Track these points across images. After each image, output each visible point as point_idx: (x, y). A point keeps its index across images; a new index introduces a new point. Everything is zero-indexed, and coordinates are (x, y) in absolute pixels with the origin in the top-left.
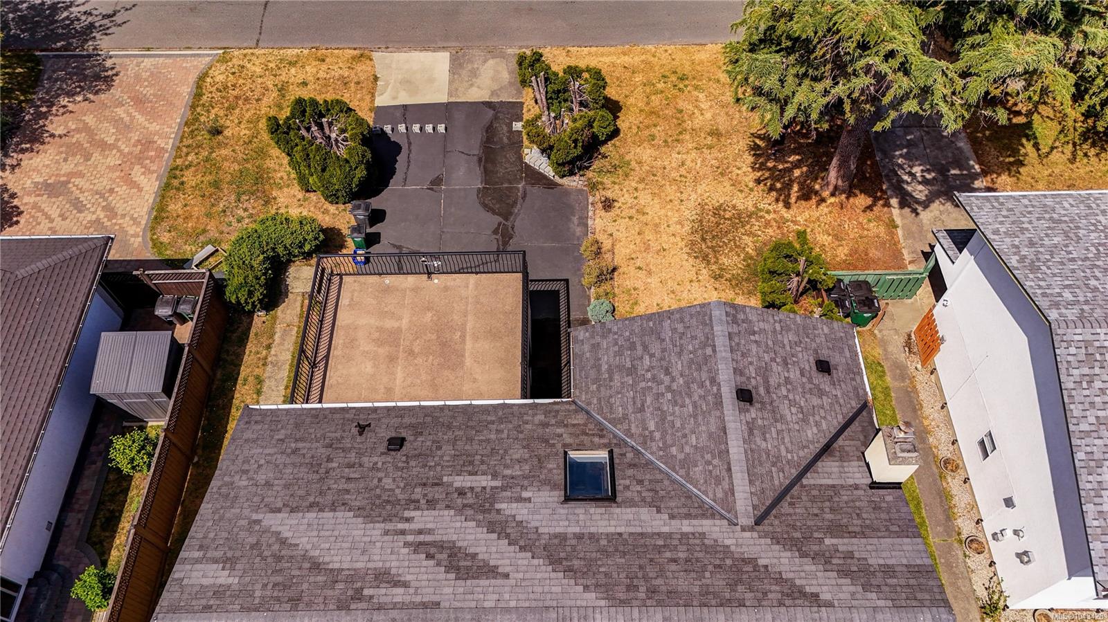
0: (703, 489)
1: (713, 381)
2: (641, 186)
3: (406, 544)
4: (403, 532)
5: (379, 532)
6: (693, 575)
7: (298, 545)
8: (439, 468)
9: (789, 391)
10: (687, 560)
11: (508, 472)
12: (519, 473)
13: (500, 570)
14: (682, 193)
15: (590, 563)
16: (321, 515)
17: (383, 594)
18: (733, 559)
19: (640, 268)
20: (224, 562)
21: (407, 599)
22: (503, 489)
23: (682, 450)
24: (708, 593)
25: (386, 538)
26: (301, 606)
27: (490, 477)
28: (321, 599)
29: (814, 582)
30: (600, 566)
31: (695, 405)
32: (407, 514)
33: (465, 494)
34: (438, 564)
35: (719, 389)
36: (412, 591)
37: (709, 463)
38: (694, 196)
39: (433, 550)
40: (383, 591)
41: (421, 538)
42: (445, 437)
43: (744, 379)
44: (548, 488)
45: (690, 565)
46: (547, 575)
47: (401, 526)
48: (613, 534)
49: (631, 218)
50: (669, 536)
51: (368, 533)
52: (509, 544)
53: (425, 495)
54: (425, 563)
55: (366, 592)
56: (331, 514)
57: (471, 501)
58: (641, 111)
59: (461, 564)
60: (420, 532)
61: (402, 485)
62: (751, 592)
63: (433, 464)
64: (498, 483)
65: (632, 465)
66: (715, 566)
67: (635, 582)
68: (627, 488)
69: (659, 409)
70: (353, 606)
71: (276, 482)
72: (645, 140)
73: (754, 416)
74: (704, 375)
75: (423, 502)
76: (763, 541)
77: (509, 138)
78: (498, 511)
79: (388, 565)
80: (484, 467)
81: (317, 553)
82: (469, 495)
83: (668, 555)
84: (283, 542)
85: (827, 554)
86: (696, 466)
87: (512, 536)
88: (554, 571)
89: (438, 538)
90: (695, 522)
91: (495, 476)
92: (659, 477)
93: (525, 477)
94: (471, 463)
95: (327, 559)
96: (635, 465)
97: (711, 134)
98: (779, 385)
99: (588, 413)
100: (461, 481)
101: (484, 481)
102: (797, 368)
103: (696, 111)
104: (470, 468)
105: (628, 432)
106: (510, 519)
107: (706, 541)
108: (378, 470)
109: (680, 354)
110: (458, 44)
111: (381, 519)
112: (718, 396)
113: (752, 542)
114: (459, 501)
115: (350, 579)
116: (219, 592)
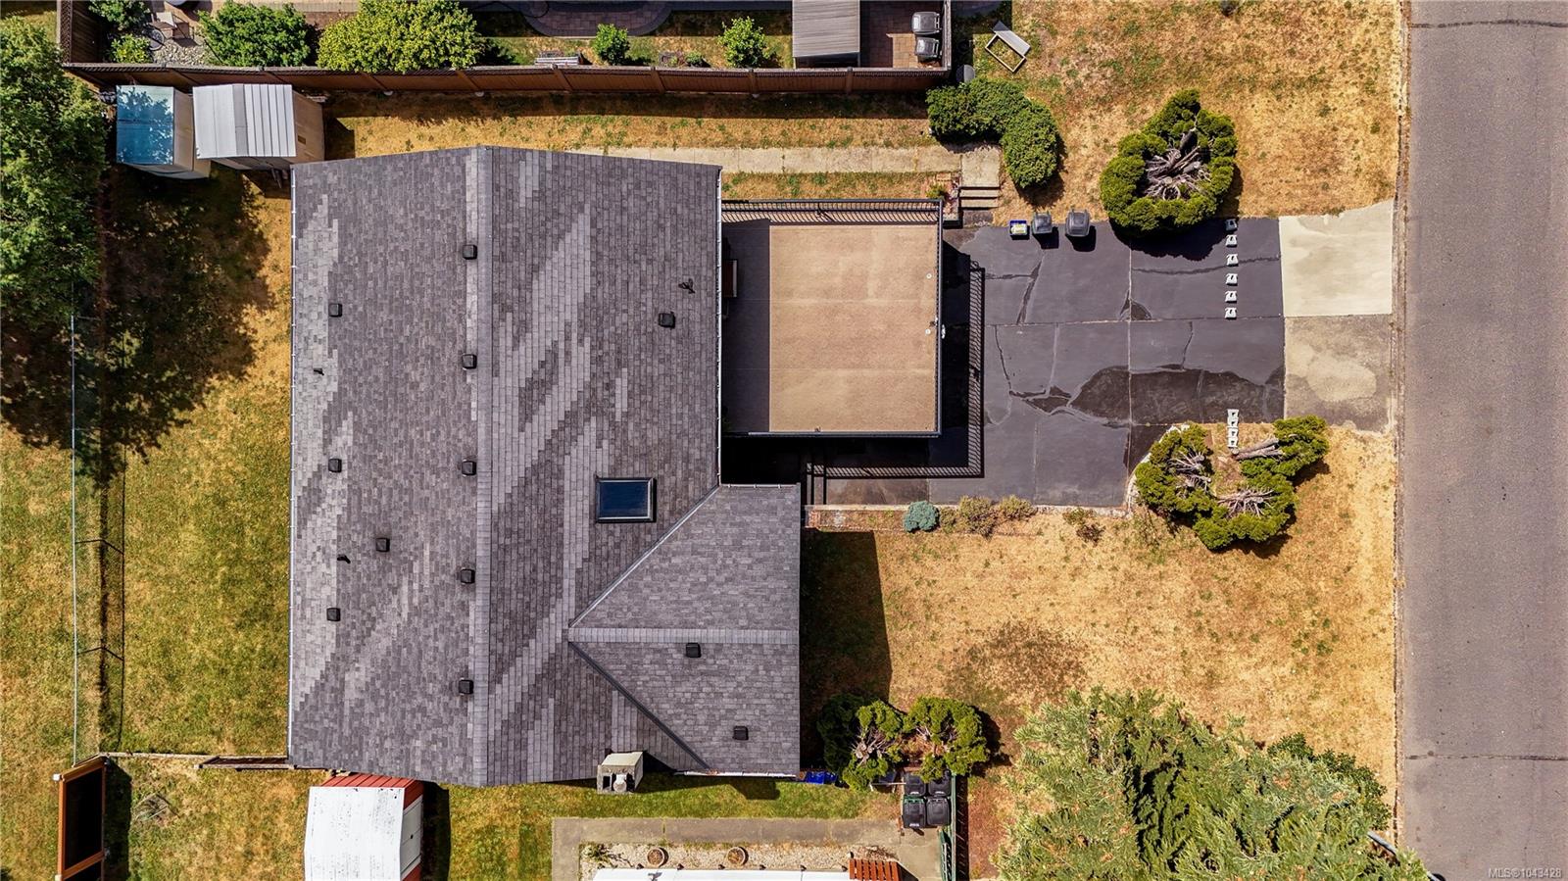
0: (607, 601)
1: (710, 623)
2: (1120, 575)
3: (555, 344)
4: (567, 338)
5: (568, 317)
6: (520, 584)
7: (557, 249)
8: (637, 363)
9: (708, 694)
10: (535, 581)
11: (631, 426)
12: (630, 436)
13: (528, 424)
14: (1107, 626)
15: (534, 499)
16: (588, 264)
17: (508, 327)
18: (536, 619)
19: (987, 564)
20: (540, 191)
21: (502, 350)
22: (613, 424)
23: (647, 586)
24: (503, 594)
25: (562, 325)
26: (497, 264)
27: (625, 410)
28: (503, 279)
29: (512, 682)
30: (531, 507)
31: (689, 603)
32: (587, 340)
33: (608, 389)
34: (534, 372)
35: (700, 627)
36: (509, 352)
37: (629, 609)
38: (1100, 640)
39: (549, 366)
40: (510, 329)
41: (561, 355)
42: (674, 366)
43: (712, 652)
44: (612, 464)
45: (529, 583)
46: (522, 463)
47: (574, 336)
48: (562, 519)
49: (1066, 559)
50: (560, 567)
51: (568, 309)
52: (553, 431)
53: (608, 354)
54: (536, 361)
55: (509, 315)
56: (588, 273)
57: (599, 395)
58: (1258, 586)
59: (535, 391)
60: (568, 353)
61: (619, 332)
62: (504, 630)
63: (643, 357)
64: (618, 418)
65: (636, 540)
66: (529, 603)
67: (515, 536)
68: (612, 534)
69: (692, 568)
70: (496, 306)
71: (625, 218)
72: (1201, 586)
73: (675, 656)
74: (717, 615)
75: (600, 353)
76: (553, 646)
77: (1213, 404)
78: (589, 420)
79: (535, 329)
80: (637, 404)
81: (548, 268)
82: (606, 393)
83: (541, 565)
84: (561, 236)
85: (538, 698)
86: (629, 597)
87: (562, 434)
88: (526, 469)
89: (561, 370)
90: (573, 590)
91: (627, 415)
92: (623, 562)
93: (625, 443)
94: (642, 392)
95: (542, 278)
96: (637, 542)
97: (1211, 674)
98: (711, 686)
99: (701, 500)
100: (622, 385)
101: (621, 404)
102: (734, 706)
103: (1255, 660)
104: (637, 391)
105: (674, 537)
106: (580, 431)
107: (553, 598)
108: (637, 308)
109: (746, 594)
110: (1410, 324)
111: (582, 317)
112: (694, 626)
113: (552, 636)
114: (600, 384)
115: (522, 301)
116: (512, 194)
